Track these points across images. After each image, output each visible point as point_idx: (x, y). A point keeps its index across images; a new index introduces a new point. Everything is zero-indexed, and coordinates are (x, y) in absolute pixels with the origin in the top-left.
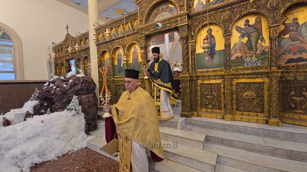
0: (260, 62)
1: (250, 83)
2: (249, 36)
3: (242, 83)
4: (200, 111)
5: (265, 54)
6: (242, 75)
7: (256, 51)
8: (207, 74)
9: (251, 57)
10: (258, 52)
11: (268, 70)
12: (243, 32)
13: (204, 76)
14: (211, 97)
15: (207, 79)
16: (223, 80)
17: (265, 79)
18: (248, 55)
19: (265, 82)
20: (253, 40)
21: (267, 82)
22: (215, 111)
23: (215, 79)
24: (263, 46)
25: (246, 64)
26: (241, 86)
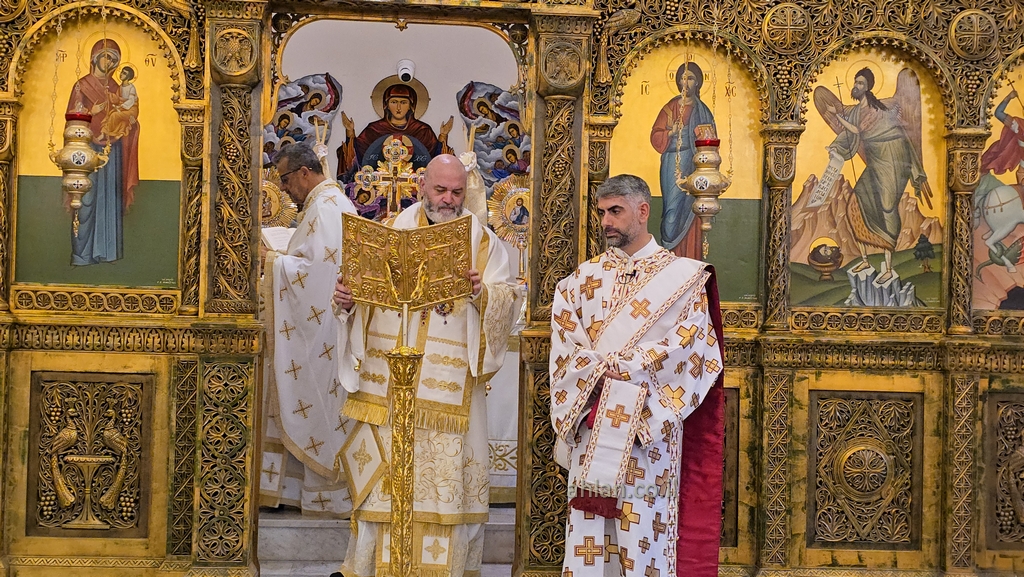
0: (908, 290)
1: (869, 396)
2: (869, 155)
3: (834, 394)
5: (929, 256)
6: (839, 352)
7: (895, 238)
9: (875, 259)
10: (904, 244)
11: (937, 336)
12: (846, 129)
16: (750, 370)
17: (928, 376)
18: (861, 247)
19: (926, 393)
20: (884, 179)
21: (935, 396)
24: (924, 218)
25: (852, 297)
26: (833, 407)
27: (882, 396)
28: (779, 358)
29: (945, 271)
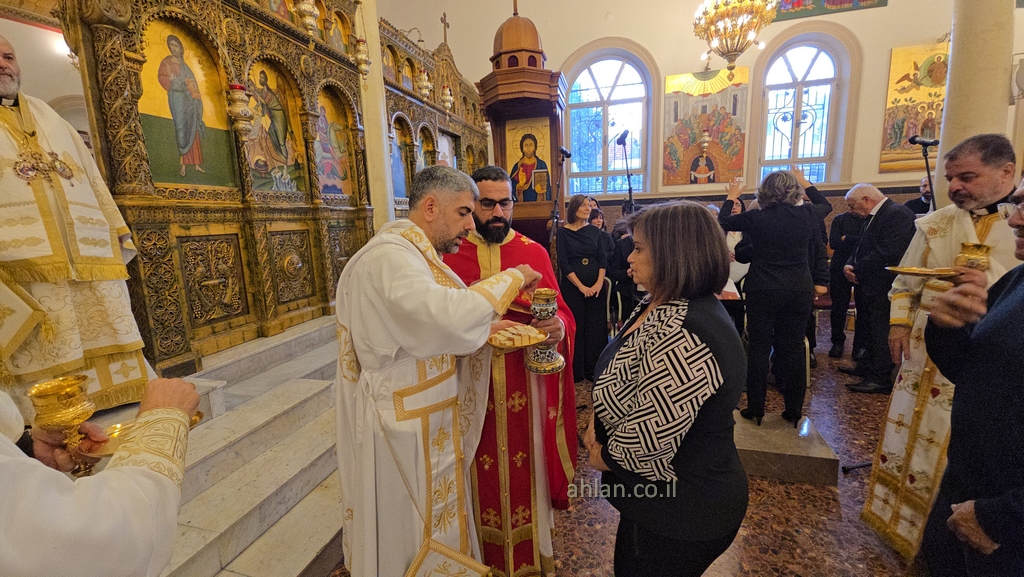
0: (295, 184)
1: (290, 233)
2: (272, 117)
3: (277, 233)
4: (192, 338)
5: (300, 168)
6: (277, 212)
7: (286, 158)
8: (194, 203)
9: (281, 168)
11: (309, 204)
12: (260, 100)
13: (188, 210)
14: (217, 281)
15: (200, 223)
16: (242, 224)
17: (309, 222)
18: (275, 162)
19: (309, 230)
20: (278, 129)
21: (313, 230)
22: (234, 321)
23: (223, 221)
26: (277, 239)
27: (294, 232)
28: (260, 216)
29: (307, 176)
